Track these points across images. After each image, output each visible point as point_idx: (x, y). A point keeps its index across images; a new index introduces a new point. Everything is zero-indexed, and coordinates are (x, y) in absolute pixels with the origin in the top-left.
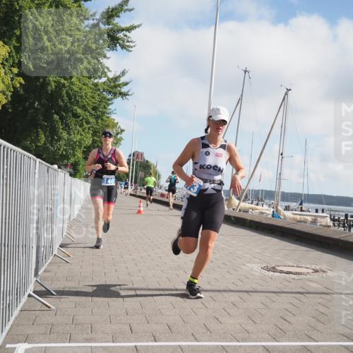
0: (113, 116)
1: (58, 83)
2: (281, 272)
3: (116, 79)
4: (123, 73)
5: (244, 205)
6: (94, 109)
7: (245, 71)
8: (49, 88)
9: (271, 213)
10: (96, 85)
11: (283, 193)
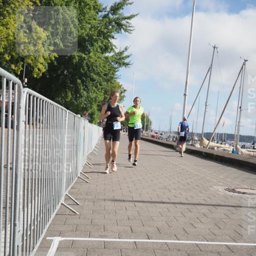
0: (118, 81)
1: (80, 57)
2: (239, 192)
3: (121, 53)
4: (126, 49)
5: (212, 144)
6: (105, 75)
7: (214, 48)
8: (74, 61)
9: (232, 150)
10: (107, 58)
11: (241, 136)
